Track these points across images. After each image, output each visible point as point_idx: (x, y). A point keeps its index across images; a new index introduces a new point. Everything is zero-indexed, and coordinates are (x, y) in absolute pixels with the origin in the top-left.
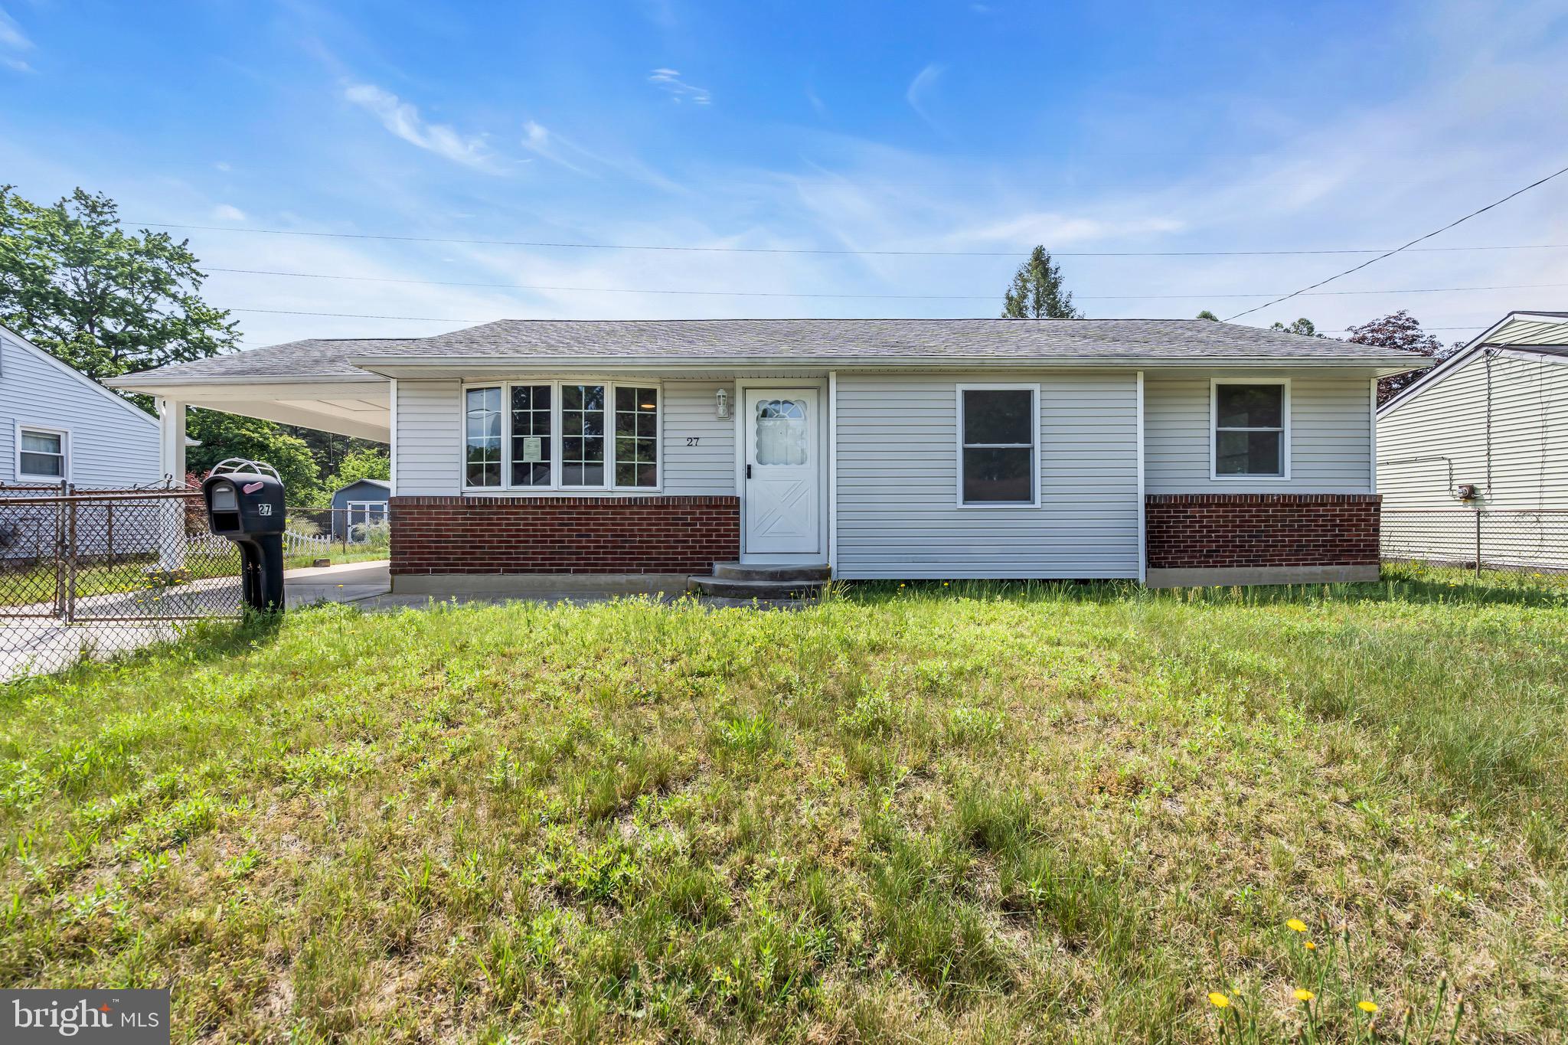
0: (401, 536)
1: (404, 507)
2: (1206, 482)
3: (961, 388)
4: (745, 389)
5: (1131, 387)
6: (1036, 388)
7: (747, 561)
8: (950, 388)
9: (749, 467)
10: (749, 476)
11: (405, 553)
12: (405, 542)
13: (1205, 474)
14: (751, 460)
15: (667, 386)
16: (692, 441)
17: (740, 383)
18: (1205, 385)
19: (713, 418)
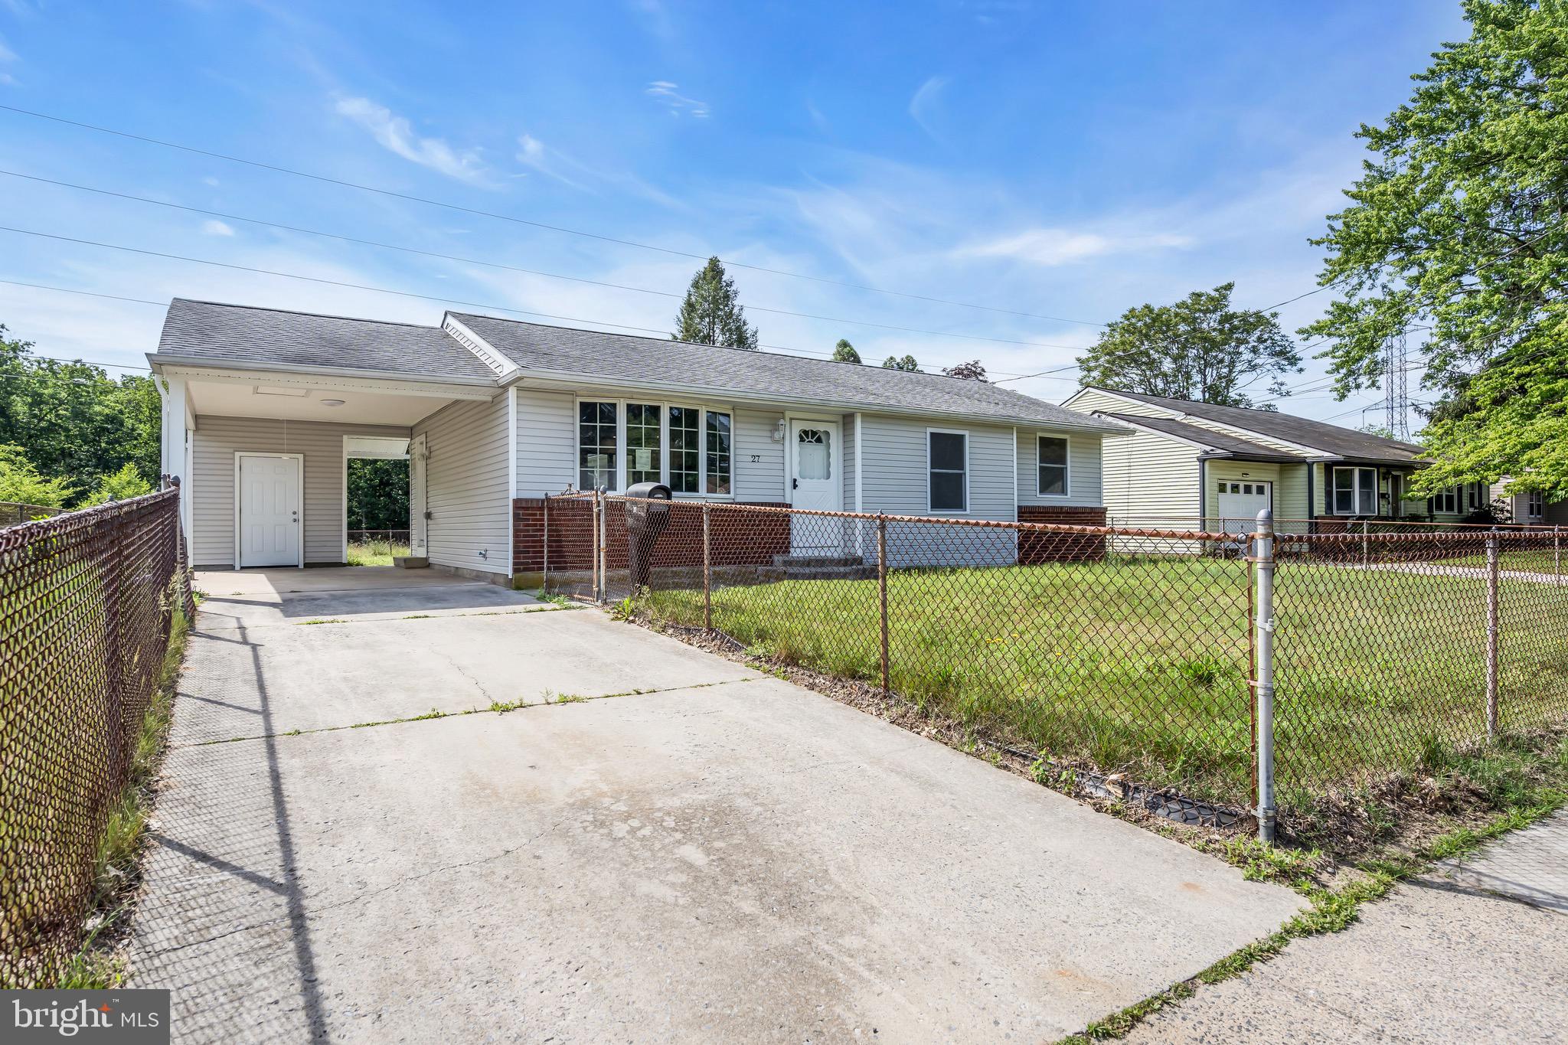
0: (525, 536)
1: (527, 508)
2: (1034, 498)
3: (930, 430)
4: (791, 419)
5: (1010, 437)
6: (966, 433)
7: (795, 553)
8: (923, 430)
9: (795, 480)
10: (795, 486)
11: (528, 552)
12: (528, 542)
13: (1034, 493)
14: (796, 476)
15: (738, 412)
16: (755, 458)
17: (788, 414)
18: (1033, 436)
19: (769, 440)
